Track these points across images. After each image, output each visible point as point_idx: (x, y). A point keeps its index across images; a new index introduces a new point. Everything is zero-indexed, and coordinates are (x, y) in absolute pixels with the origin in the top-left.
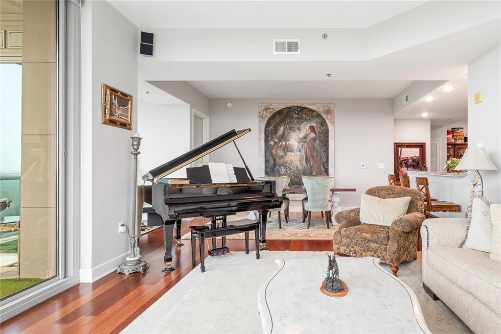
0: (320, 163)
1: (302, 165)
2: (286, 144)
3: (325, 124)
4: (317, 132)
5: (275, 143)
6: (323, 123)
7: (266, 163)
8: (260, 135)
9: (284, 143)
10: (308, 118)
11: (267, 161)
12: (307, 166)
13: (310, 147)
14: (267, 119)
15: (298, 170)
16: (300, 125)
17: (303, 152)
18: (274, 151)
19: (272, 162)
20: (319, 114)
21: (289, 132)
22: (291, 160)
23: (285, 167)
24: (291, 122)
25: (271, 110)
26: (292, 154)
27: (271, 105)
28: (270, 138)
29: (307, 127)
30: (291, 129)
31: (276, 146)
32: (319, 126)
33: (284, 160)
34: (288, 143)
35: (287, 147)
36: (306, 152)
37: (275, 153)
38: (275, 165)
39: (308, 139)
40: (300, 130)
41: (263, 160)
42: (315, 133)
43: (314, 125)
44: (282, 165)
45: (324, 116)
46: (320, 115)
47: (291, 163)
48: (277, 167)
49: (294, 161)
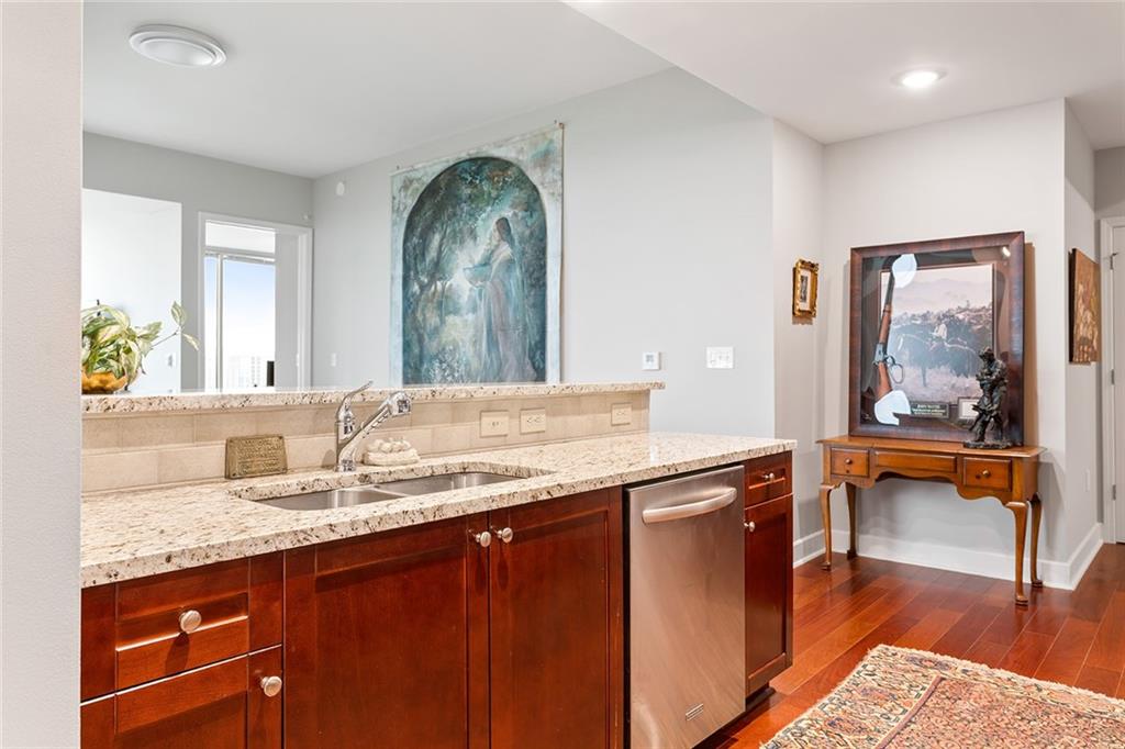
0: (524, 348)
2: (444, 288)
3: (537, 206)
5: (423, 287)
6: (533, 203)
7: (404, 351)
8: (394, 267)
9: (439, 283)
10: (494, 193)
11: (407, 346)
13: (498, 293)
15: (469, 374)
16: (477, 219)
17: (482, 312)
18: (419, 314)
19: (416, 349)
20: (522, 173)
21: (450, 249)
22: (454, 340)
23: (441, 362)
24: (455, 215)
25: (415, 185)
26: (457, 319)
28: (412, 274)
29: (492, 225)
30: (455, 236)
31: (423, 296)
32: (520, 214)
33: (440, 341)
34: (449, 283)
35: (447, 297)
37: (421, 319)
38: (421, 357)
39: (495, 266)
40: (475, 238)
41: (399, 341)
42: (511, 242)
44: (436, 357)
45: (535, 177)
46: (525, 175)
47: (454, 349)
48: (425, 366)
49: (461, 344)
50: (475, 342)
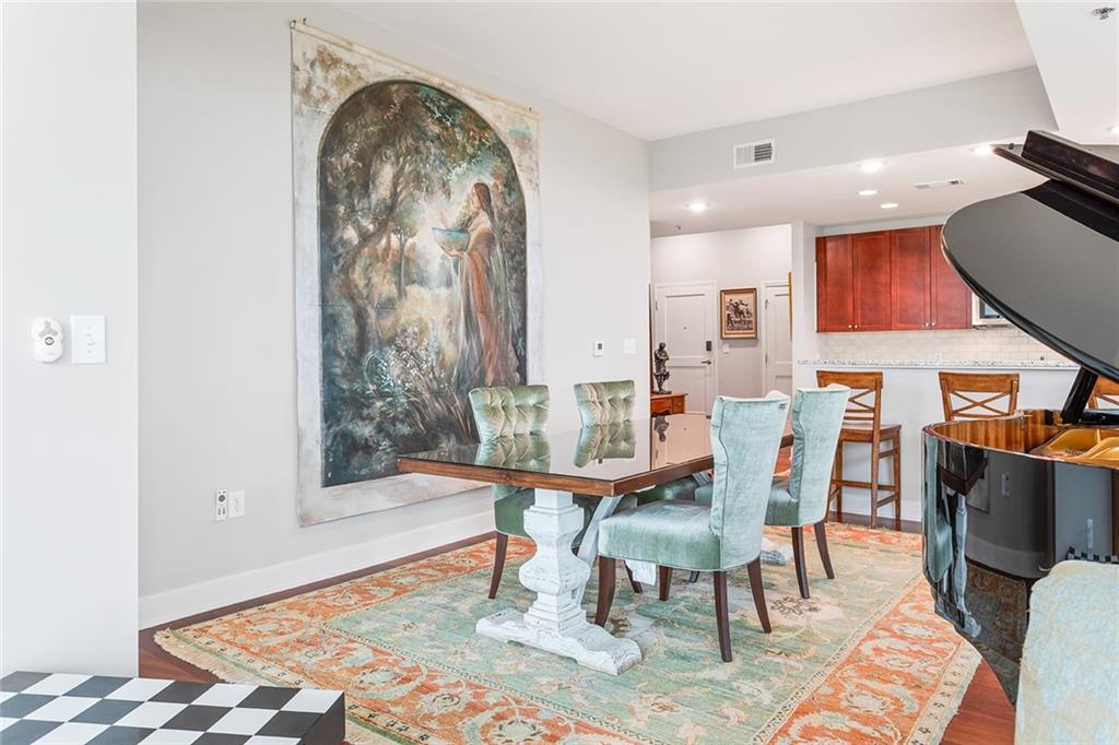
0: (506, 334)
1: (456, 343)
2: (402, 246)
4: (495, 211)
5: (365, 237)
6: (512, 180)
8: (296, 185)
9: (394, 239)
11: (329, 324)
12: (471, 348)
13: (477, 269)
14: (328, 110)
15: (442, 365)
16: (449, 171)
17: (458, 288)
18: (357, 276)
19: (350, 329)
20: (501, 142)
21: (411, 194)
22: (421, 319)
23: (399, 350)
24: (417, 151)
25: (344, 72)
26: (424, 292)
27: (349, 48)
28: (342, 209)
30: (418, 178)
31: (366, 251)
32: (500, 188)
33: (397, 321)
34: (410, 241)
35: (408, 259)
36: (468, 291)
37: (361, 283)
38: (362, 341)
39: (474, 236)
40: (448, 194)
42: (491, 216)
43: (490, 182)
44: (391, 341)
45: (515, 154)
46: (504, 146)
47: (421, 332)
48: (370, 354)
49: (430, 326)
50: (451, 323)
